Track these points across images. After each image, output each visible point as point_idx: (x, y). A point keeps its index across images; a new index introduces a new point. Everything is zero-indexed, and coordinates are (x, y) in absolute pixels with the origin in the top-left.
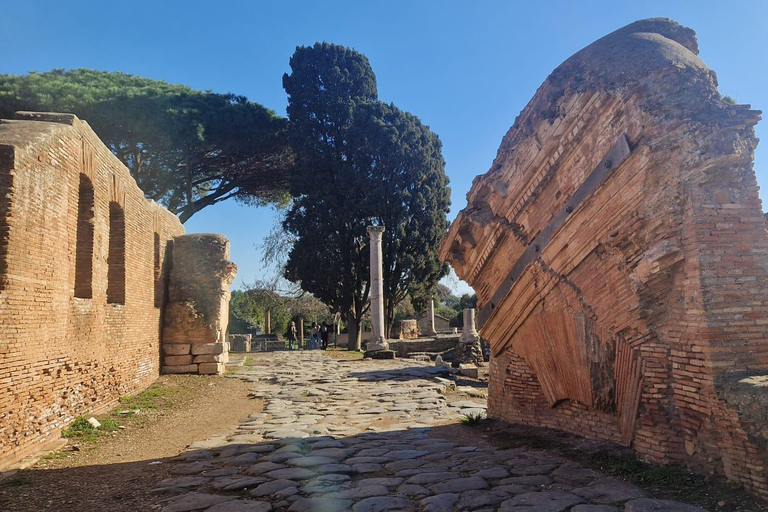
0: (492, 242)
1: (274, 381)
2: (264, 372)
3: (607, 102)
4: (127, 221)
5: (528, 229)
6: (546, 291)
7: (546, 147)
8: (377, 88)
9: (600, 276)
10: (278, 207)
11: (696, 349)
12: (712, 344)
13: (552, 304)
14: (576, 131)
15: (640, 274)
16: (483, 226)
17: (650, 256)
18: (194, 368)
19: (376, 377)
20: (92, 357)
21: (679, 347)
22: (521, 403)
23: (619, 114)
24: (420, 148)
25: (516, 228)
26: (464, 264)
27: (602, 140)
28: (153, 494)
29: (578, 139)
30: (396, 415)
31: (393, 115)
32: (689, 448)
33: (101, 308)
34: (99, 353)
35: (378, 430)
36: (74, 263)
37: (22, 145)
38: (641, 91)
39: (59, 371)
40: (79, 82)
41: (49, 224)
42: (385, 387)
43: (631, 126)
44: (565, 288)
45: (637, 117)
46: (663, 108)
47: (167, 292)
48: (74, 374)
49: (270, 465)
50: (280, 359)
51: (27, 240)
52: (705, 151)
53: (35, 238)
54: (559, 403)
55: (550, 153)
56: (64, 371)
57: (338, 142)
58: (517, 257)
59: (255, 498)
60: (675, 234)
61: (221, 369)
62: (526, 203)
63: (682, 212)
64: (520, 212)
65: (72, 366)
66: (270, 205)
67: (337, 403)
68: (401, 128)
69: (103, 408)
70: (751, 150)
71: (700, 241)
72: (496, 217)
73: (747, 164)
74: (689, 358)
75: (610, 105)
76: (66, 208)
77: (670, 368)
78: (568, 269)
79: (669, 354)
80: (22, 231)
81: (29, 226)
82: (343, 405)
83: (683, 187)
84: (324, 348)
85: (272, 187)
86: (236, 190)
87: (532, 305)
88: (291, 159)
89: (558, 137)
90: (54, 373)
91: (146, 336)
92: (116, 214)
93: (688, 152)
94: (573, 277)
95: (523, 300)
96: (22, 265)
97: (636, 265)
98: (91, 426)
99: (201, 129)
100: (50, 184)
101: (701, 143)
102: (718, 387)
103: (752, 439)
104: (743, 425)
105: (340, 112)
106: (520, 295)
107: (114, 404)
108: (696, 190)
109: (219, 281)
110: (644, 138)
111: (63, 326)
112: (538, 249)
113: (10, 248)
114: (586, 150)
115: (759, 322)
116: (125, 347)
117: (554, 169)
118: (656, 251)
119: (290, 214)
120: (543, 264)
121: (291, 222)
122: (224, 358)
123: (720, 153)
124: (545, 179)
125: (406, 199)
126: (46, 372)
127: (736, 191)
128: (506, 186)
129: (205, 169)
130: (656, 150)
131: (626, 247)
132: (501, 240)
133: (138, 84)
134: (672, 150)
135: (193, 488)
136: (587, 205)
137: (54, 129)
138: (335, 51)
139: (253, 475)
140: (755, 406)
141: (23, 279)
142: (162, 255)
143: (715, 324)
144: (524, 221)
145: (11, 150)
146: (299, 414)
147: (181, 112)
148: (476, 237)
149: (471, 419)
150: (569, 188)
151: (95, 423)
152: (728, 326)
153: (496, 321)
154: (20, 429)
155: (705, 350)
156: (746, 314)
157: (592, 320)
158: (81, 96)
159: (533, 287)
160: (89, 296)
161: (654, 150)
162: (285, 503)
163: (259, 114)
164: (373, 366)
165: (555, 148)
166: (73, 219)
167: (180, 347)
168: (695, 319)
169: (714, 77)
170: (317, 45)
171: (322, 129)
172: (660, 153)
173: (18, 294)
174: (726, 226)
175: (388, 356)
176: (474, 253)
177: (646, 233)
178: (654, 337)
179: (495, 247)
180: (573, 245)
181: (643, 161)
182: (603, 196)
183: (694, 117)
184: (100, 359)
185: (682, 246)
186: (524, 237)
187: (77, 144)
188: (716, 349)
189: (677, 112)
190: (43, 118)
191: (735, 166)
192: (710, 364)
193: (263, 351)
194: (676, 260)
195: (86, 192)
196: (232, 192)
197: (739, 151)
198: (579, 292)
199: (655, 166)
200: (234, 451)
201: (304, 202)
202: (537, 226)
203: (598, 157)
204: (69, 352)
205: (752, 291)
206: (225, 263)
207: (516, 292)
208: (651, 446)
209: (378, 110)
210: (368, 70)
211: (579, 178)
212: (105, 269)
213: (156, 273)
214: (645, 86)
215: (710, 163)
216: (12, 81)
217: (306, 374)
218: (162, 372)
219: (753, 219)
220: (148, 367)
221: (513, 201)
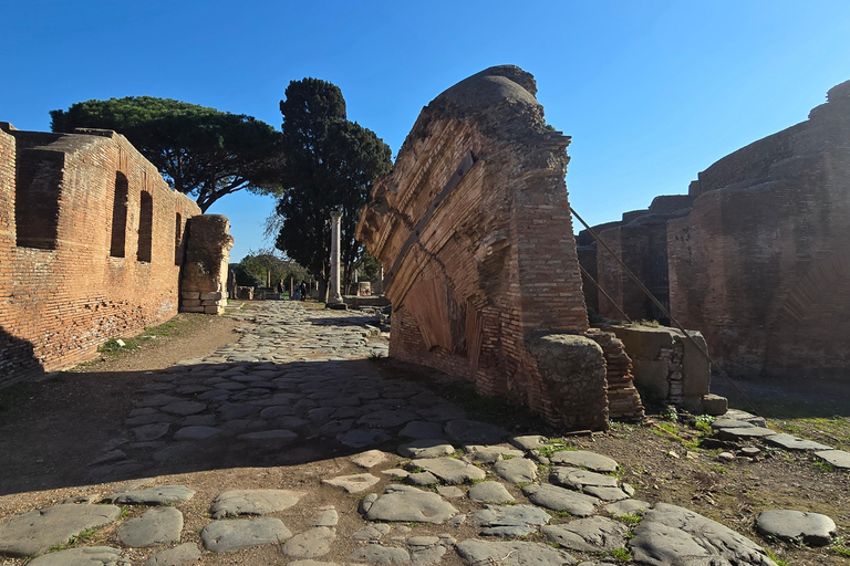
0: (389, 227)
1: (254, 321)
2: (250, 314)
3: (459, 126)
4: (154, 204)
5: (412, 218)
6: (423, 265)
7: (420, 159)
8: (347, 111)
9: (456, 256)
10: (276, 196)
11: (515, 313)
12: (524, 310)
13: (427, 275)
14: (439, 147)
15: (480, 254)
16: (382, 215)
17: (486, 242)
18: (202, 309)
19: (325, 322)
20: (123, 298)
21: (506, 310)
22: (409, 347)
23: (467, 136)
24: (375, 155)
25: (406, 218)
26: (373, 242)
27: (457, 154)
28: (136, 393)
29: (441, 153)
30: (326, 350)
31: (356, 129)
32: (509, 385)
33: (132, 264)
34: (128, 294)
35: (307, 360)
36: (110, 233)
37: (71, 152)
38: (481, 119)
39: (97, 307)
40: (142, 105)
41: (91, 205)
42: (329, 330)
43: (475, 145)
44: (435, 264)
45: (478, 139)
46: (498, 132)
47: (185, 255)
48: (109, 308)
49: (220, 379)
50: (267, 306)
51: (73, 216)
52: (525, 165)
53: (79, 216)
54: (434, 348)
55: (423, 163)
56: (101, 307)
57: (316, 149)
58: (405, 239)
59: (200, 401)
60: (504, 226)
61: (221, 311)
62: (410, 199)
63: (509, 210)
64: (406, 206)
65: (107, 303)
66: (271, 194)
67: (291, 339)
68: (361, 140)
69: (130, 334)
70: (563, 165)
71: (519, 232)
72: (391, 209)
73: (561, 175)
74: (511, 319)
75: (461, 129)
76: (106, 195)
77: (500, 326)
78: (437, 250)
79: (500, 316)
80: (70, 211)
81: (75, 207)
82: (292, 341)
83: (510, 191)
84: (302, 300)
85: (271, 182)
86: (246, 183)
87: (414, 275)
88: (284, 162)
89: (428, 152)
90: (93, 308)
91: (168, 286)
92: (146, 200)
93: (514, 166)
94: (440, 256)
95: (409, 271)
96: (69, 233)
97: (478, 248)
98: (118, 345)
99: (221, 140)
100: (92, 178)
101: (522, 159)
102: (526, 341)
103: (545, 381)
104: (540, 370)
105: (318, 128)
106: (407, 268)
107: (140, 331)
108: (519, 194)
109: (221, 248)
110: (483, 154)
111: (101, 276)
112: (418, 234)
113: (60, 222)
114: (448, 161)
115: (561, 294)
116: (151, 292)
117: (427, 175)
118: (490, 239)
119: (282, 201)
120: (421, 245)
121: (282, 208)
122: (223, 303)
123: (537, 167)
124: (421, 182)
125: (363, 192)
126: (87, 306)
127: (550, 195)
128: (397, 186)
129: (227, 168)
130: (490, 163)
131: (472, 234)
132: (395, 226)
133: (182, 107)
134: (503, 163)
135: (163, 391)
136: (447, 202)
137: (97, 140)
138: (317, 84)
139: (206, 385)
140: (549, 357)
141: (69, 243)
142: (183, 229)
143: (527, 295)
144: (410, 213)
145: (63, 154)
146: (260, 345)
147: (208, 127)
148: (379, 223)
149: (374, 357)
150: (437, 189)
151: (121, 343)
152: (538, 296)
153: (394, 285)
154: (64, 344)
155: (520, 313)
156: (552, 288)
157: (451, 288)
158: (143, 115)
159: (414, 262)
160: (122, 255)
161: (488, 163)
162: (216, 405)
163: (261, 129)
164: (329, 314)
165: (426, 160)
166: (111, 202)
167: (193, 294)
168: (514, 291)
169: (541, 110)
170: (305, 79)
171: (306, 140)
172: (493, 166)
173: (66, 253)
174: (541, 222)
175: (342, 308)
176: (378, 235)
177: (485, 225)
178: (490, 302)
179: (391, 231)
180: (439, 232)
181: (481, 172)
182: (457, 196)
183: (518, 140)
184: (130, 300)
185: (508, 235)
186: (410, 225)
187: (115, 151)
188: (527, 314)
189: (507, 135)
190: (93, 133)
191: (550, 177)
192: (522, 324)
193: (263, 299)
194: (505, 245)
195: (121, 184)
196: (244, 184)
197: (552, 166)
198: (443, 267)
199: (489, 175)
200: (202, 368)
201: (291, 193)
202: (418, 216)
203: (454, 168)
204: (106, 295)
205: (558, 271)
206: (225, 236)
207: (405, 265)
208: (484, 381)
209: (345, 126)
210: (340, 97)
211: (443, 182)
212: (137, 237)
213: (177, 241)
214: (486, 115)
215: (528, 175)
216: (98, 105)
217: (280, 316)
218: (180, 311)
219: (562, 217)
220: (169, 308)
221: (401, 197)
